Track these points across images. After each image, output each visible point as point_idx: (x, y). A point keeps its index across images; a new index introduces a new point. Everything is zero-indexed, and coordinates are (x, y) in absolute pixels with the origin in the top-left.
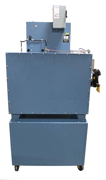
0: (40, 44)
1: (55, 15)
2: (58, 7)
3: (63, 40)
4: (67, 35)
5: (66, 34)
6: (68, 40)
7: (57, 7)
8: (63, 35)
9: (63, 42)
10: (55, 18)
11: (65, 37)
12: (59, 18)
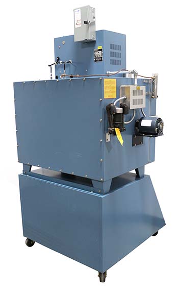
0: (69, 67)
1: (76, 22)
2: (80, 10)
3: (95, 58)
4: (100, 50)
5: (98, 49)
6: (102, 58)
7: (78, 10)
8: (95, 50)
9: (95, 61)
10: (76, 26)
11: (97, 53)
12: (80, 26)
